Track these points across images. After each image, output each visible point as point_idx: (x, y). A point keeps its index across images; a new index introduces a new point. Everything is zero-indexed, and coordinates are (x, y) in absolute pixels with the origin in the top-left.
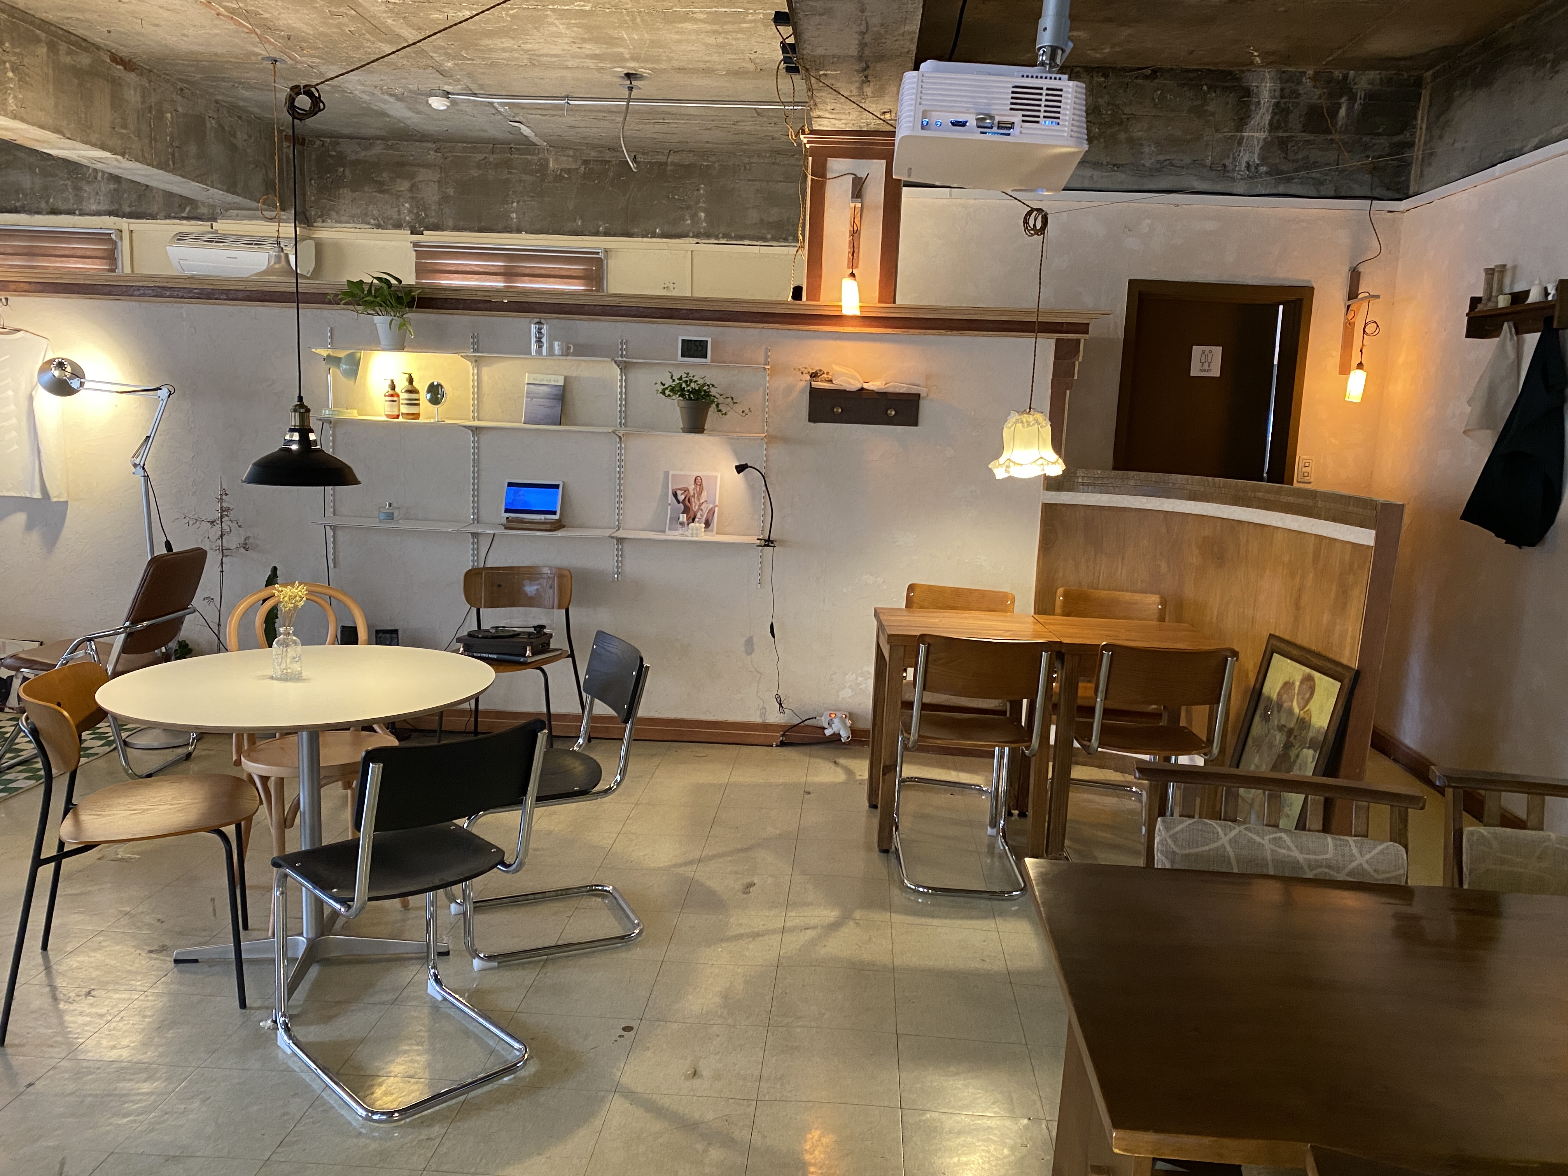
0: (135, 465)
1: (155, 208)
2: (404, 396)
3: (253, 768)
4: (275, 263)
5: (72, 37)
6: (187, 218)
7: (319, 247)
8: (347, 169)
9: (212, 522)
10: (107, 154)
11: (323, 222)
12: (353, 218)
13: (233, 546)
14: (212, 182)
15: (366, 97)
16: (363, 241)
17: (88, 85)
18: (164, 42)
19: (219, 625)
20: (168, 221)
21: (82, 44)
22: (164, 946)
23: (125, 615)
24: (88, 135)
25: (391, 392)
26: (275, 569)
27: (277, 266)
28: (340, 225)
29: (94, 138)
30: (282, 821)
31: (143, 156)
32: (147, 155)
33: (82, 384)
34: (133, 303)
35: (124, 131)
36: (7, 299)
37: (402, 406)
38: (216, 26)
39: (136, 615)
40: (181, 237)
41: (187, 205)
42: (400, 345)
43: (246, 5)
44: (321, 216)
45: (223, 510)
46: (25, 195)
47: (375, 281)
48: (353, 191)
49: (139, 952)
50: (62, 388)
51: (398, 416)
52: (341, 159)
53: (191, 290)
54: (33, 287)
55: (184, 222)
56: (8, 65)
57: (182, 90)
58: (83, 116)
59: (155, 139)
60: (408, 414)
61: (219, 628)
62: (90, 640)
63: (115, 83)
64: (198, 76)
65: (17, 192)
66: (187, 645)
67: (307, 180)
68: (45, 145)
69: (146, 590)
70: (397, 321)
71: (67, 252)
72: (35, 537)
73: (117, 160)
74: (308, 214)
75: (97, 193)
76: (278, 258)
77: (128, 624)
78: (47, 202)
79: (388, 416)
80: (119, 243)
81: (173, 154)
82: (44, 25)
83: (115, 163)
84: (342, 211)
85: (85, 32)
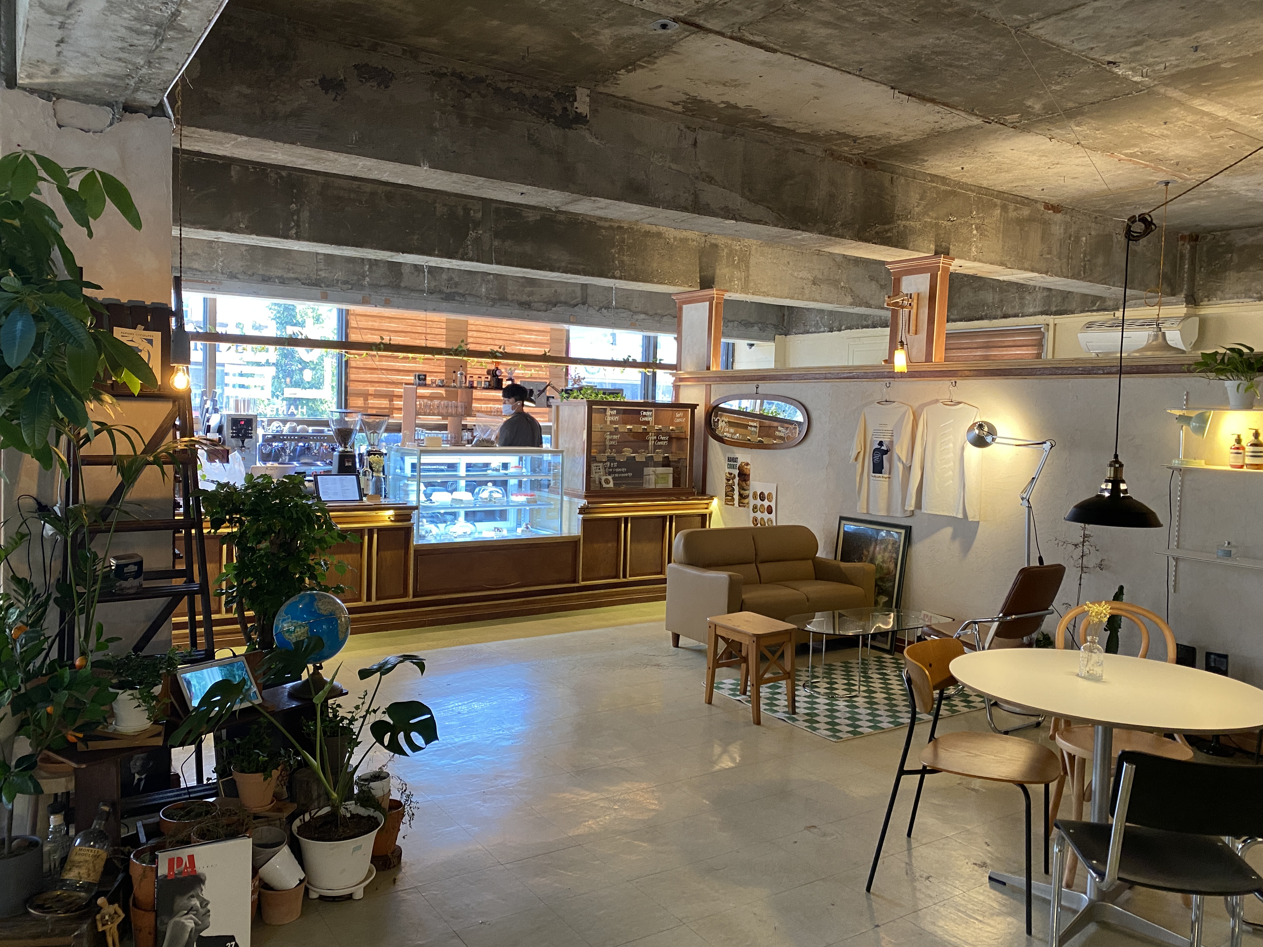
0: (1023, 499)
1: (1074, 305)
2: (1249, 449)
3: (1064, 745)
4: (1153, 341)
5: (1019, 198)
6: (1097, 310)
7: (1203, 322)
8: (1234, 255)
9: (1076, 545)
10: (1036, 274)
11: (1209, 300)
12: (1237, 295)
13: (1091, 565)
14: (1114, 282)
15: (1250, 194)
16: (1245, 313)
17: (1026, 229)
18: (1081, 188)
19: (1074, 626)
20: (1082, 314)
21: (1026, 201)
22: (985, 863)
23: (1000, 609)
24: (1023, 263)
25: (1237, 446)
26: (1121, 588)
27: (1154, 343)
28: (1224, 302)
29: (1026, 265)
30: (1082, 794)
31: (1062, 272)
32: (1064, 270)
33: (993, 440)
34: (1035, 380)
35: (1049, 256)
36: (956, 382)
37: (1246, 458)
38: (1119, 168)
39: (1008, 610)
40: (1089, 325)
41: (1098, 301)
42: (1248, 405)
43: (1141, 149)
44: (1207, 297)
45: (1085, 536)
46: (988, 307)
47: (1228, 352)
48: (1238, 272)
49: (967, 861)
50: (980, 442)
51: (1242, 467)
52: (1230, 248)
53: (1076, 369)
54: (972, 373)
55: (1095, 313)
56: (974, 226)
57: (1096, 218)
58: (1021, 250)
59: (1072, 258)
60: (1251, 465)
61: (1074, 630)
62: (975, 623)
63: (1046, 223)
64: (1108, 206)
65: (983, 306)
66: (1049, 638)
67: (1197, 268)
68: (995, 274)
69: (1016, 592)
70: (1244, 383)
71: (1010, 344)
72: (957, 545)
73: (1043, 277)
74: (1196, 296)
75: (1035, 300)
76: (1156, 336)
77: (1001, 615)
78: (1001, 311)
79: (1232, 466)
80: (1046, 334)
81: (1085, 266)
82: (1000, 194)
83: (1042, 279)
84: (1227, 290)
85: (1027, 193)
